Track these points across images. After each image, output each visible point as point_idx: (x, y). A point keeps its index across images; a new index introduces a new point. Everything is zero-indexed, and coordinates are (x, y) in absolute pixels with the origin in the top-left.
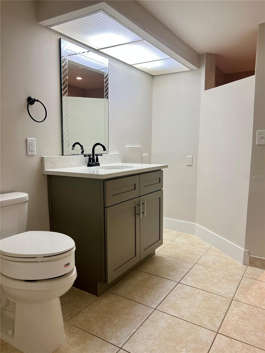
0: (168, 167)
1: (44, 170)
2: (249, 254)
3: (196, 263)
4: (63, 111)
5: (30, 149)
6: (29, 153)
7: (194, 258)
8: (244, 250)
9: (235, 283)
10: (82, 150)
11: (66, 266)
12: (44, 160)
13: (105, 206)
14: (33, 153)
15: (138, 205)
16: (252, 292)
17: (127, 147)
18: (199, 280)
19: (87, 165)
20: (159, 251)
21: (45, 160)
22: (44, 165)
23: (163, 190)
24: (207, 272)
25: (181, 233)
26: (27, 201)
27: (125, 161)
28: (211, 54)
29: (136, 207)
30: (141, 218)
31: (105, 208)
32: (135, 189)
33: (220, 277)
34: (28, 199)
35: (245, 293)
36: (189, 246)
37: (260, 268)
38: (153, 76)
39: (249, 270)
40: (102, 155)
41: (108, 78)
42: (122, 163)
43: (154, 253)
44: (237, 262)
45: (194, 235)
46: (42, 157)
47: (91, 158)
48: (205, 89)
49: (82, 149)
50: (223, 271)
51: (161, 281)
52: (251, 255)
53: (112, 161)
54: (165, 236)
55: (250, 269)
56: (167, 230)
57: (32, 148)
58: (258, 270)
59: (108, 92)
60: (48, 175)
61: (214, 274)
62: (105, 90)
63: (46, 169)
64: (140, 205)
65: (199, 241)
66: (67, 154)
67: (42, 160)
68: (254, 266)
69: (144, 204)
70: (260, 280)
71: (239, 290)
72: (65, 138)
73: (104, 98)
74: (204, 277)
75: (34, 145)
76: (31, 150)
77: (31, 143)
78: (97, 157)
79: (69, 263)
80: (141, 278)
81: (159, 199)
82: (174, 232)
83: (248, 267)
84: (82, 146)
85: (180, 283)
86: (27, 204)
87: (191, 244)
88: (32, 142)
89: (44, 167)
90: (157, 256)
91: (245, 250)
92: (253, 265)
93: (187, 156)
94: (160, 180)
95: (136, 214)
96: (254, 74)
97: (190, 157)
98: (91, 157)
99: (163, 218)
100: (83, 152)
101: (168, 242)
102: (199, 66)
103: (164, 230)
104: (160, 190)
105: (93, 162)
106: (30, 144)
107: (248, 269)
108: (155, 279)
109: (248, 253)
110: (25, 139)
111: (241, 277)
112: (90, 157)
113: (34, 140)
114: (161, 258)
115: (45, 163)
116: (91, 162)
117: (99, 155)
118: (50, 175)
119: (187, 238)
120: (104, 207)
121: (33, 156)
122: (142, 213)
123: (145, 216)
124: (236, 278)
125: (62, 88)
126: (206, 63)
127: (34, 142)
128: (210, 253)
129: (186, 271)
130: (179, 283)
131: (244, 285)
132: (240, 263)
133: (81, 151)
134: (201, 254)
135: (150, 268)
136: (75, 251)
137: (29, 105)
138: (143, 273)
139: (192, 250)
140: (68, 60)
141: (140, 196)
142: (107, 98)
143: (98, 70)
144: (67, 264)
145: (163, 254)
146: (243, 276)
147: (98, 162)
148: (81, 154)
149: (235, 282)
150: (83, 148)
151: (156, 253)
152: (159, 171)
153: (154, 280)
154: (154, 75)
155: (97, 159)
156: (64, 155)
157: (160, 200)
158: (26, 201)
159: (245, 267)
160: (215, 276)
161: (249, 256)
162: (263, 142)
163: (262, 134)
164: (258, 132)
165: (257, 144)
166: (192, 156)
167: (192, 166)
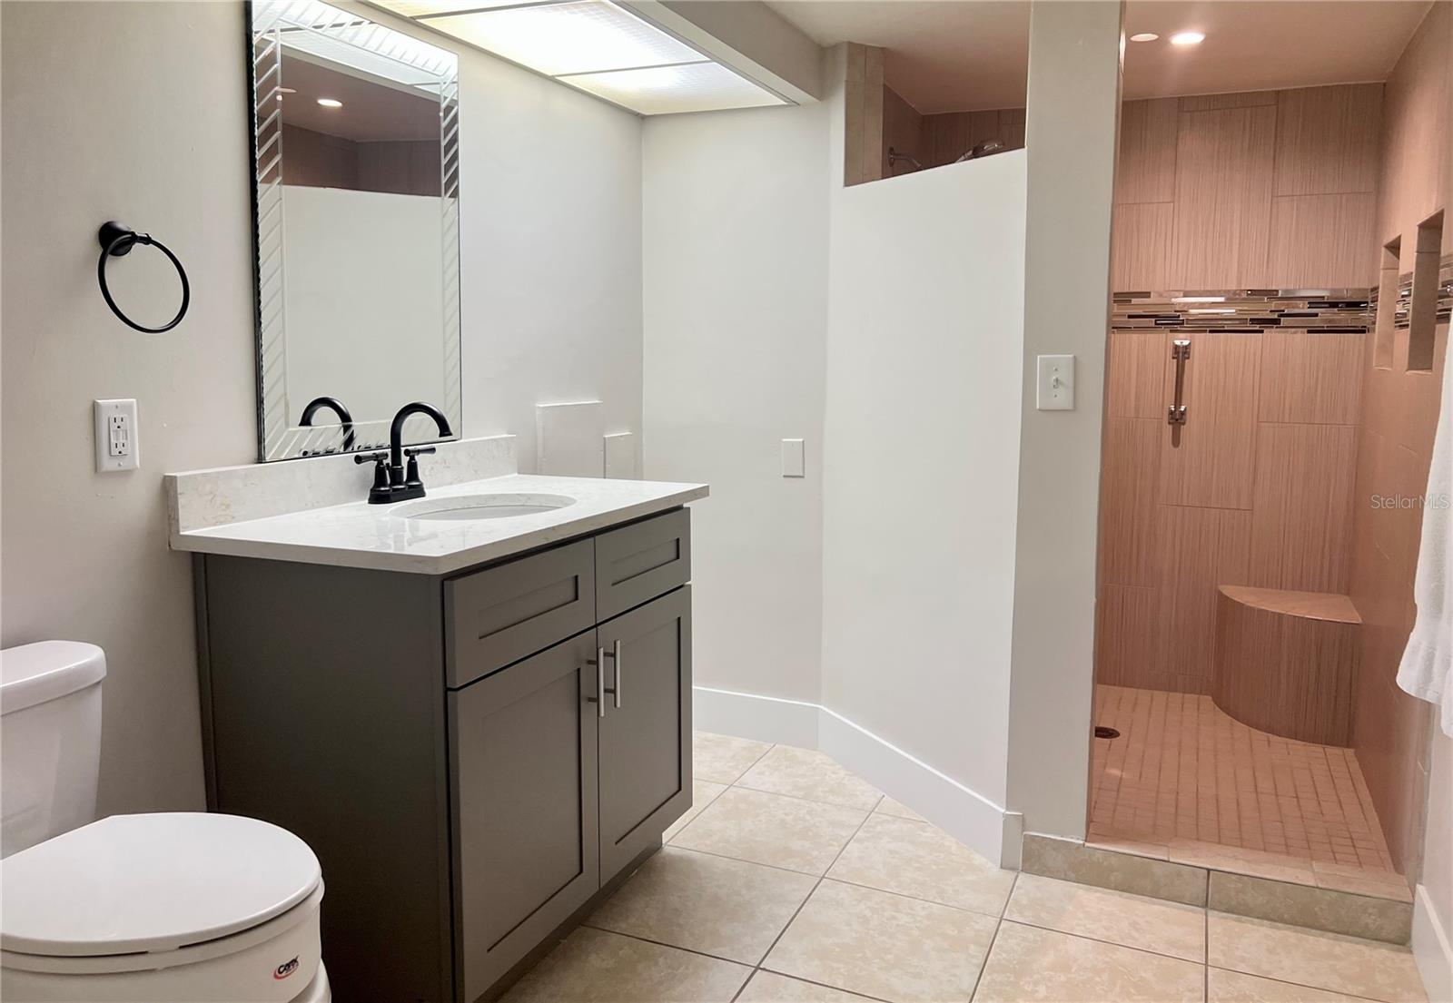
0: (708, 495)
1: (178, 531)
2: (1024, 826)
3: (823, 877)
4: (262, 300)
5: (113, 446)
6: (108, 464)
7: (815, 853)
8: (1003, 811)
9: (971, 952)
10: (345, 432)
11: (284, 974)
12: (176, 491)
13: (448, 686)
14: (125, 464)
15: (590, 662)
16: (1036, 984)
17: (542, 406)
18: (838, 949)
19: (368, 496)
20: (677, 838)
21: (179, 491)
22: (175, 509)
23: (690, 586)
24: (868, 913)
25: (766, 747)
26: (99, 682)
27: (532, 465)
28: (867, 47)
29: (579, 670)
30: (602, 714)
31: (449, 693)
32: (576, 598)
33: (918, 928)
34: (102, 673)
35: (1008, 988)
36: (796, 801)
37: (1063, 876)
38: (641, 119)
39: (1022, 891)
40: (433, 450)
41: (456, 133)
42: (519, 473)
43: (658, 847)
44: (978, 859)
45: (815, 750)
46: (165, 477)
47: (388, 464)
48: (847, 183)
49: (346, 428)
50: (927, 904)
51: (687, 968)
52: (1028, 830)
53: (476, 471)
54: (702, 763)
55: (1029, 884)
56: (710, 735)
57: (121, 441)
58: (1056, 886)
59: (457, 169)
60: (195, 556)
61: (894, 918)
62: (444, 162)
63: (186, 528)
64: (597, 663)
65: (833, 776)
66: (281, 454)
67: (168, 489)
68: (1041, 873)
69: (614, 655)
70: (1062, 927)
71: (988, 977)
72: (272, 388)
73: (440, 196)
74: (854, 935)
75: (132, 430)
76: (115, 452)
77: (118, 420)
78: (412, 458)
79: (295, 961)
80: (603, 960)
81: (676, 624)
82: (738, 743)
83: (1022, 876)
84: (345, 417)
85: (764, 969)
86: (97, 699)
87: (802, 793)
88: (118, 416)
89: (178, 520)
90: (669, 855)
91: (1007, 809)
92: (1036, 868)
93: (784, 440)
94: (680, 549)
95: (582, 697)
96: (1024, 147)
97: (793, 443)
98: (389, 461)
99: (693, 687)
100: (349, 442)
101: (714, 790)
102: (821, 91)
103: (698, 736)
104: (680, 588)
105: (394, 482)
106: (114, 426)
107: (1019, 888)
108: (661, 960)
109: (1018, 824)
110: (88, 406)
111: (993, 922)
112: (380, 463)
113: (128, 408)
114: (684, 865)
115: (181, 501)
116: (385, 485)
117: (419, 452)
118: (205, 554)
119: (787, 768)
120: (447, 690)
121: (126, 474)
122: (606, 691)
123: (619, 705)
124: (977, 927)
125: (258, 157)
126: (847, 81)
127: (131, 414)
128: (879, 828)
129: (786, 912)
130: (757, 968)
131: (1004, 955)
132: (990, 864)
133: (342, 437)
134: (843, 834)
135: (642, 912)
136: (321, 903)
137: (109, 257)
138: (614, 939)
139: (808, 818)
140: (282, 45)
141: (596, 626)
142: (455, 195)
143: (411, 86)
144: (288, 965)
145: (691, 846)
146: (1001, 919)
147: (416, 478)
148: (342, 450)
149: (972, 946)
150: (350, 426)
151: (664, 842)
152: (672, 513)
153: (656, 963)
154: (647, 114)
155: (413, 467)
156: (268, 459)
157: (681, 630)
158: (98, 680)
159: (1010, 876)
160: (898, 925)
161: (1025, 833)
162: (1062, 398)
163: (1056, 370)
164: (1040, 362)
165: (1038, 407)
166: (801, 440)
167: (803, 477)
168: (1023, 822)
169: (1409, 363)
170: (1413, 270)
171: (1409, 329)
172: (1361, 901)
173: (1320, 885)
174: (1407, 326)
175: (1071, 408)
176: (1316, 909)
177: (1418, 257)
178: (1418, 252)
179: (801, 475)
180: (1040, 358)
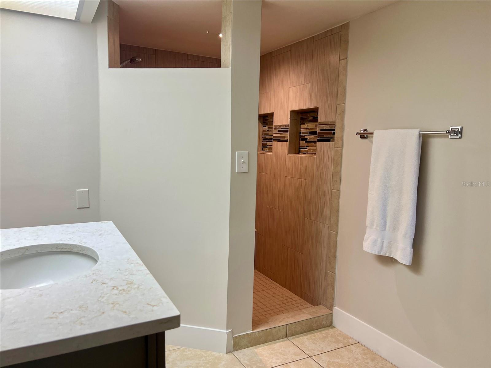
8: (225, 331)
37: (246, 347)
39: (242, 359)
48: (110, 67)
55: (241, 356)
58: (247, 351)
68: (239, 349)
83: (234, 353)
91: (227, 330)
92: (237, 348)
93: (77, 190)
97: (83, 192)
107: (239, 358)
132: (221, 354)
159: (229, 355)
161: (233, 337)
162: (245, 168)
163: (243, 157)
164: (237, 154)
165: (236, 172)
166: (88, 189)
167: (89, 208)
168: (232, 333)
169: (289, 152)
170: (289, 123)
171: (288, 143)
172: (322, 317)
173: (313, 317)
174: (287, 141)
175: (247, 171)
176: (313, 325)
177: (290, 120)
178: (290, 119)
179: (89, 207)
180: (237, 153)
